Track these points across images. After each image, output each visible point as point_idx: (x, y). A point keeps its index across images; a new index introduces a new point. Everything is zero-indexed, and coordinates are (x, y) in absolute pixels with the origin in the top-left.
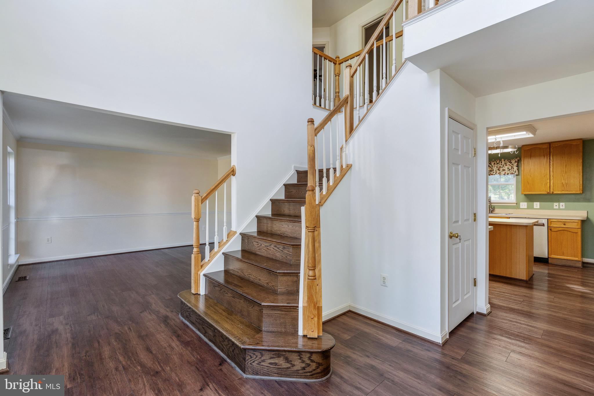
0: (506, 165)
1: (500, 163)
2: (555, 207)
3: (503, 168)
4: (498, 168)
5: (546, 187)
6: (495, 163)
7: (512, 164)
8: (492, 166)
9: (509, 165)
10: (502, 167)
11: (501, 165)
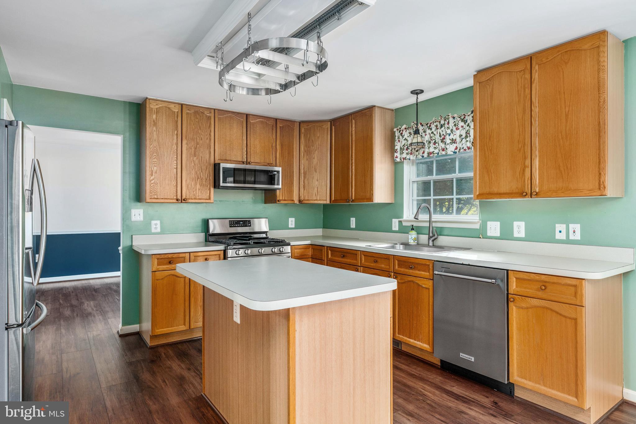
0: (457, 129)
1: (446, 126)
2: (558, 236)
3: (452, 136)
4: (443, 137)
5: (523, 178)
6: (437, 126)
7: (467, 124)
8: (432, 133)
9: (462, 127)
10: (450, 135)
11: (448, 128)
